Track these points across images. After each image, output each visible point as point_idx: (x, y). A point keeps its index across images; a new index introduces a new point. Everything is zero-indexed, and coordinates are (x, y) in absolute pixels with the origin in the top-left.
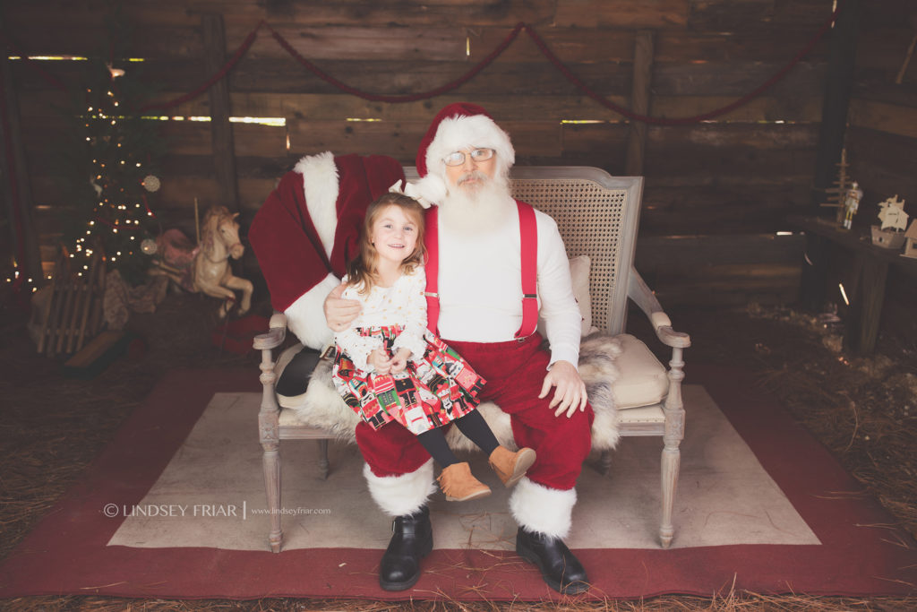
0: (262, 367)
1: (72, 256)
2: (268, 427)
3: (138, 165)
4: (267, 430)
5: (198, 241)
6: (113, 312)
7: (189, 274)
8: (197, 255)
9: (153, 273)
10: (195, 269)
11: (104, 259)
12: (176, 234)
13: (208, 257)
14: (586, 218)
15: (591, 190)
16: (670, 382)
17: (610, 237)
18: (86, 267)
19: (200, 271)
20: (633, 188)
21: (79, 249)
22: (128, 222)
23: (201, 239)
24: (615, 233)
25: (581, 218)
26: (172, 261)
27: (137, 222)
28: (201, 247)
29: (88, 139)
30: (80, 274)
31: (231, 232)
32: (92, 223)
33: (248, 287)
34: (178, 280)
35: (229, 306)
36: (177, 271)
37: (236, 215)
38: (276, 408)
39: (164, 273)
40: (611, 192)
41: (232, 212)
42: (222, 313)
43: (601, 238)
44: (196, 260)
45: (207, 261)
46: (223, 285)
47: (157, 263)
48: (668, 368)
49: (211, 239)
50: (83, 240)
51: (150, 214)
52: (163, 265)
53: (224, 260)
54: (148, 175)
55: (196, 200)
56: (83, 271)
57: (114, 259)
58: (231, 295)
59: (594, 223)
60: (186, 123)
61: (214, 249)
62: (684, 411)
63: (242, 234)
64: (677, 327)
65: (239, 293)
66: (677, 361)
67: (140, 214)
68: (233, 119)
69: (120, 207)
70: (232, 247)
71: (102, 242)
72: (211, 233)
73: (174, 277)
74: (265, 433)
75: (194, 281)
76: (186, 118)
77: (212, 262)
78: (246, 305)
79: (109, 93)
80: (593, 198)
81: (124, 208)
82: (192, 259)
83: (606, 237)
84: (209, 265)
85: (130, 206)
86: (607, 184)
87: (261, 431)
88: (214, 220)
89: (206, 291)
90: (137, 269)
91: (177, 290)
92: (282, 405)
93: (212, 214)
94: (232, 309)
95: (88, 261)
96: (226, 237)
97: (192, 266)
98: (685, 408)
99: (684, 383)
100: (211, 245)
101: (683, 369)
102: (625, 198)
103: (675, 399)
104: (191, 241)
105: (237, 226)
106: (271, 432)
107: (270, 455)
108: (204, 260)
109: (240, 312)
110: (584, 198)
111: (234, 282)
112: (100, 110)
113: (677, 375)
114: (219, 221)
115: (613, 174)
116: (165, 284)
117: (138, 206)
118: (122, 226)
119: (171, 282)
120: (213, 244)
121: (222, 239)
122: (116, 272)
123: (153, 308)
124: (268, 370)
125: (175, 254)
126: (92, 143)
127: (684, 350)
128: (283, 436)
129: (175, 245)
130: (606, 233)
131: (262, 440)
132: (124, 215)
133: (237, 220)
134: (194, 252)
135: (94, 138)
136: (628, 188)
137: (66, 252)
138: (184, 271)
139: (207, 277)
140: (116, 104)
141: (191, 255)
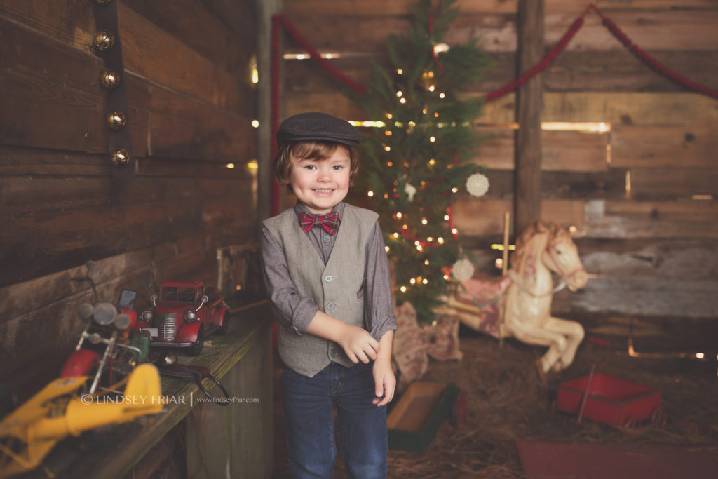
6: (408, 357)
8: (508, 288)
10: (504, 306)
19: (513, 309)
22: (430, 239)
27: (441, 240)
31: (570, 255)
33: (579, 331)
36: (475, 309)
44: (506, 292)
45: (525, 295)
49: (531, 266)
51: (454, 231)
54: (475, 173)
61: (535, 279)
72: (530, 257)
75: (503, 321)
77: (533, 295)
82: (499, 293)
84: (527, 299)
96: (563, 260)
97: (501, 301)
100: (531, 274)
108: (519, 293)
111: (554, 325)
120: (534, 272)
122: (408, 306)
134: (504, 284)
138: (488, 308)
139: (523, 317)
141: (500, 287)
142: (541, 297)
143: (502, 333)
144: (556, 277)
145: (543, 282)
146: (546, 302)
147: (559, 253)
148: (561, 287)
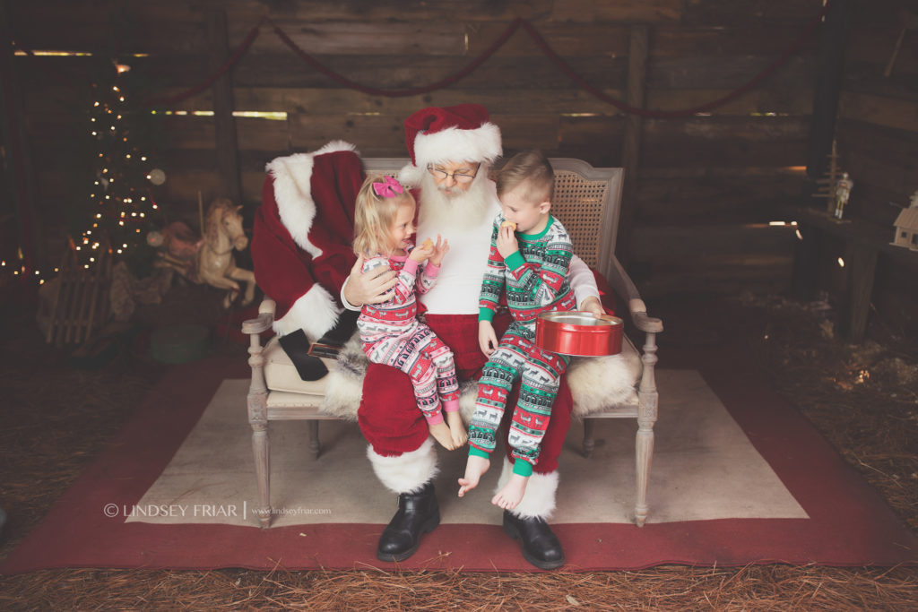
0: (251, 350)
1: (78, 248)
2: (257, 408)
3: (144, 159)
4: (255, 411)
5: (203, 234)
6: (119, 303)
7: (194, 265)
8: (202, 247)
9: (159, 265)
10: (199, 261)
11: (110, 251)
12: (180, 226)
13: (212, 249)
14: (568, 208)
15: (574, 181)
16: (643, 366)
17: (591, 227)
18: (92, 260)
19: (205, 262)
20: (613, 179)
21: (86, 242)
22: (134, 215)
23: (205, 232)
24: (596, 222)
25: (563, 208)
26: (177, 253)
27: (142, 215)
28: (205, 238)
29: (94, 133)
30: (87, 266)
31: (235, 225)
32: (99, 216)
33: (250, 277)
34: (183, 272)
35: (234, 296)
36: (181, 263)
37: (240, 207)
38: (263, 390)
39: (168, 265)
40: (593, 183)
41: (236, 204)
42: (227, 304)
43: (583, 227)
44: (200, 252)
45: (212, 254)
46: (227, 276)
47: (161, 255)
48: (642, 353)
49: (215, 231)
50: (89, 233)
51: (155, 207)
52: (167, 257)
53: (228, 252)
54: (154, 168)
55: (200, 193)
56: (89, 263)
57: (120, 251)
58: (235, 286)
59: (576, 213)
60: (190, 117)
61: (218, 241)
62: (657, 394)
63: (246, 225)
64: (651, 313)
65: (243, 284)
66: (650, 346)
67: (145, 207)
68: (235, 114)
69: (125, 201)
70: (236, 239)
71: (109, 234)
72: (215, 225)
73: (179, 269)
74: (254, 414)
75: (199, 272)
76: (189, 113)
77: (216, 253)
78: (250, 295)
79: (115, 89)
80: (575, 189)
81: (130, 201)
82: (196, 251)
83: (587, 227)
84: (213, 257)
85: (136, 199)
86: (589, 175)
87: (249, 412)
88: (218, 213)
89: (211, 282)
90: (143, 261)
91: (182, 282)
92: (269, 388)
93: (216, 207)
94: (237, 299)
95: (94, 254)
96: (230, 228)
97: (197, 257)
98: (658, 391)
99: (657, 367)
100: (215, 237)
101: (656, 353)
102: (606, 189)
103: (648, 382)
104: (195, 233)
105: (241, 219)
106: (259, 413)
107: (259, 435)
108: (208, 252)
109: (244, 302)
110: (566, 188)
111: (238, 273)
112: (106, 105)
113: (650, 358)
114: (224, 213)
115: (594, 167)
116: (170, 276)
117: (143, 199)
118: (128, 219)
119: (176, 274)
120: (217, 236)
121: (227, 231)
122: (122, 264)
123: (159, 300)
124: (256, 354)
125: (180, 246)
126: (99, 138)
127: (657, 335)
128: (271, 417)
129: (180, 237)
130: (588, 222)
131: (251, 421)
132: (129, 209)
133: (241, 213)
134: (199, 244)
135: (101, 133)
136: (608, 179)
137: (73, 245)
138: (189, 262)
139: (211, 269)
140: (122, 99)
141: (196, 247)
142: (224, 254)
143: (200, 281)
144: (231, 240)
145: (223, 244)
146: (227, 258)
147: (227, 224)
148: (232, 247)
